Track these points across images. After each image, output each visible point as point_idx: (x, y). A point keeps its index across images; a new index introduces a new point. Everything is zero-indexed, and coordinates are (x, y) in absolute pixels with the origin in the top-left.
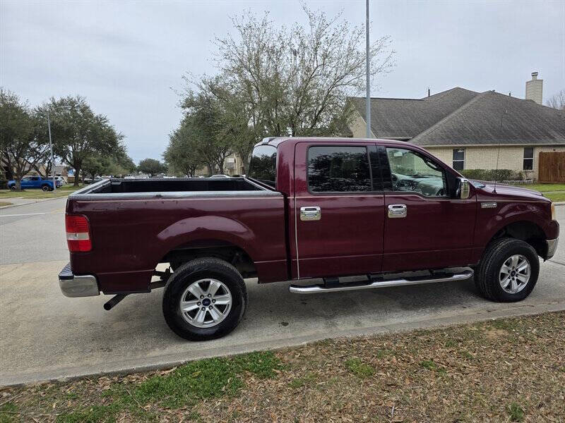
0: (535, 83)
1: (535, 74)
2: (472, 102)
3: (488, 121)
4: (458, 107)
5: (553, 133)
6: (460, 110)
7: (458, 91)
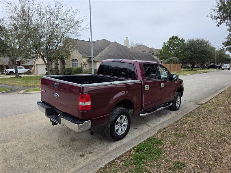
0: (127, 41)
1: (127, 38)
2: (110, 45)
3: (117, 52)
4: (106, 46)
5: (133, 57)
6: (108, 47)
7: (104, 40)
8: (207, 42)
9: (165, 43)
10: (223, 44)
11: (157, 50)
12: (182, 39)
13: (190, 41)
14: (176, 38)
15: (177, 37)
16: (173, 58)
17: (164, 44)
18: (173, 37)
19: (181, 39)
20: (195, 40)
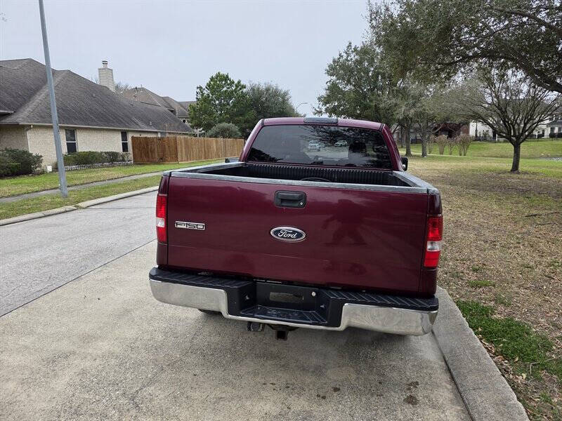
0: (105, 70)
3: (83, 102)
8: (286, 94)
9: (200, 88)
10: (319, 99)
11: (180, 104)
12: (239, 82)
13: (253, 89)
14: (226, 78)
15: (227, 76)
16: (225, 125)
17: (198, 90)
18: (218, 75)
19: (236, 82)
20: (263, 87)
